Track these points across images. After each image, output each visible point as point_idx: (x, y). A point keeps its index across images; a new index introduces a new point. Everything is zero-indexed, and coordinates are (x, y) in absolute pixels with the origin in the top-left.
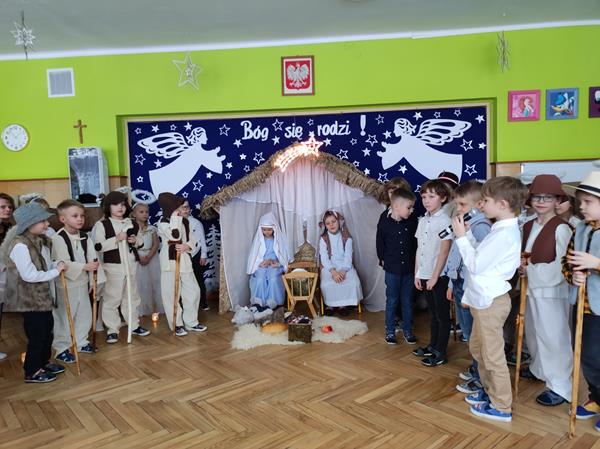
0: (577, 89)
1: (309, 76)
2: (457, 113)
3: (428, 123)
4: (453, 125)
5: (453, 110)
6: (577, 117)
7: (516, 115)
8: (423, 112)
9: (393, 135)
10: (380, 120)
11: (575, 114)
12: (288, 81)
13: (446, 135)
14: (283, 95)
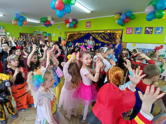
1: (90, 25)
11: (141, 33)
12: (87, 26)
14: (86, 28)
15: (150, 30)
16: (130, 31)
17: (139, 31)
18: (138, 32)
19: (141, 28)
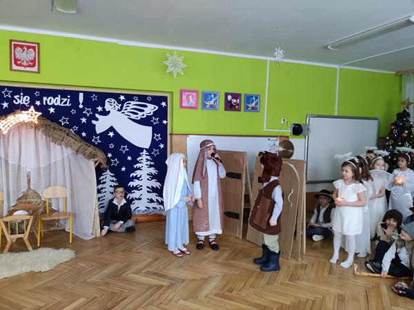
0: (219, 93)
1: (35, 58)
2: (149, 99)
3: (130, 103)
4: (146, 106)
5: (146, 96)
6: (218, 110)
7: (184, 105)
8: (125, 95)
9: (104, 109)
10: (95, 98)
11: (217, 107)
12: (16, 60)
13: (141, 113)
14: (11, 69)
15: (234, 101)
16: (191, 101)
17: (212, 102)
18: (211, 106)
19: (215, 95)
